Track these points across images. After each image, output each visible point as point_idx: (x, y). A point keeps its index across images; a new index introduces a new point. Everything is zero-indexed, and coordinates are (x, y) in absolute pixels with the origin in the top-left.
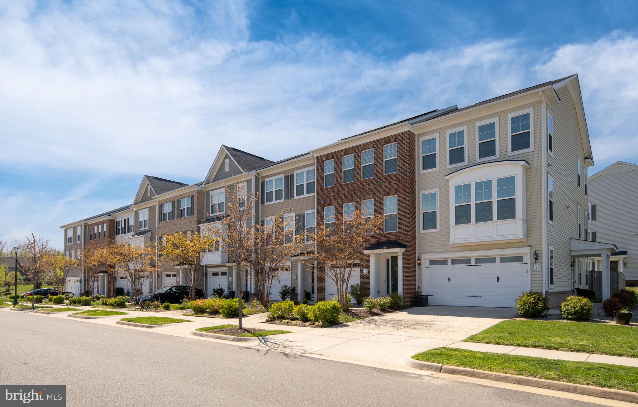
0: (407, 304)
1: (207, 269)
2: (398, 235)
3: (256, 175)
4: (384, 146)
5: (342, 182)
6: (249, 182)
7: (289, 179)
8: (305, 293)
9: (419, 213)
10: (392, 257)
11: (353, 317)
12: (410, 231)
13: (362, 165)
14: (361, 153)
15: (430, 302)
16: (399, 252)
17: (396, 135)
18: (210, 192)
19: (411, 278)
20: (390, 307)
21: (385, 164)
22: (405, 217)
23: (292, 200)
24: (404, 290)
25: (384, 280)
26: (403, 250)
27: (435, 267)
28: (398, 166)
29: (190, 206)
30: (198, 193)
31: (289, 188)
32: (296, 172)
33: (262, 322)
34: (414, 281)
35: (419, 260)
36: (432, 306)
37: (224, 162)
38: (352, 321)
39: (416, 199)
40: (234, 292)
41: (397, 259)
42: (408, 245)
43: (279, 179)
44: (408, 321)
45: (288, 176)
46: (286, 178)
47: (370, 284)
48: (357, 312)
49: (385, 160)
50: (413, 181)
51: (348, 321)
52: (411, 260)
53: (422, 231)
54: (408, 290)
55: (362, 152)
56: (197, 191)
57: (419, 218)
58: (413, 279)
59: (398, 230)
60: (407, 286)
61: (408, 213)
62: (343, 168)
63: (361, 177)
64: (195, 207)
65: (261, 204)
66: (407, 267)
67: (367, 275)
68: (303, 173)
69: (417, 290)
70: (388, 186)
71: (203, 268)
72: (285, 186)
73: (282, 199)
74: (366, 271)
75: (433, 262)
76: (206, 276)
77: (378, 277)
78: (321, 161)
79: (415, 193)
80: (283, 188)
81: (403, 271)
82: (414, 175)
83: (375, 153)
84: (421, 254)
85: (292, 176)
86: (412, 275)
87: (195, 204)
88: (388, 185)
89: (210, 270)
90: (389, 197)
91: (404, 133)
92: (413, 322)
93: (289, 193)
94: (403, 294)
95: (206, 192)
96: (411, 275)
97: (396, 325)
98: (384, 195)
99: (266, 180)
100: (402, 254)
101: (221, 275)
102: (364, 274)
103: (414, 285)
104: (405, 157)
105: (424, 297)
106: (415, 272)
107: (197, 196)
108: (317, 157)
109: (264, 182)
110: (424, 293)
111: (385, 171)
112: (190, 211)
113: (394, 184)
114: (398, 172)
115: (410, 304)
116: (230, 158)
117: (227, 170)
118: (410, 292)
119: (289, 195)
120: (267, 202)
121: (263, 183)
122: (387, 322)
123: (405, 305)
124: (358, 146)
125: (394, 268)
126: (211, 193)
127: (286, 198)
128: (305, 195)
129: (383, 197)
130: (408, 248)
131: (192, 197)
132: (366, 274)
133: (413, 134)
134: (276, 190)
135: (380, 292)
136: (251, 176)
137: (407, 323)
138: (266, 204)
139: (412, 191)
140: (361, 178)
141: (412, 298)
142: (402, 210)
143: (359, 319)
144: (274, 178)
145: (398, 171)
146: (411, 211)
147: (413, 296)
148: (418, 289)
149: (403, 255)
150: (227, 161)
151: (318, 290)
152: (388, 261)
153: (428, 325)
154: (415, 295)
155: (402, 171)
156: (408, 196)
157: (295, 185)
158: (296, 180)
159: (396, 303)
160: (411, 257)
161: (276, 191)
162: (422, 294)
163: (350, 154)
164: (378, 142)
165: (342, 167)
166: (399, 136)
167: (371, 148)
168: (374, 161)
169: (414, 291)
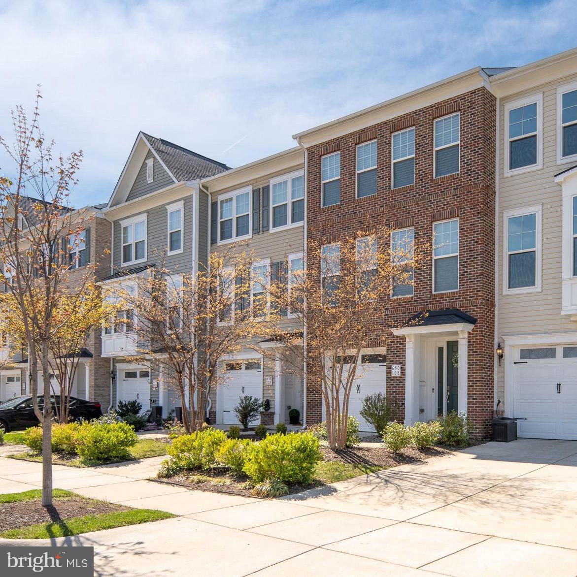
0: (475, 436)
1: (116, 364)
2: (460, 298)
3: (202, 188)
4: (435, 121)
5: (355, 195)
6: (187, 201)
7: (261, 195)
8: (288, 411)
9: (501, 256)
10: (449, 343)
11: (355, 467)
12: (483, 291)
13: (393, 161)
14: (391, 136)
15: (521, 431)
16: (461, 331)
17: (458, 97)
18: (120, 222)
19: (483, 384)
20: (440, 443)
21: (437, 157)
22: (473, 261)
23: (266, 234)
24: (470, 407)
25: (434, 388)
26: (470, 327)
27: (532, 362)
28: (461, 159)
29: (85, 248)
30: (97, 223)
31: (261, 211)
32: (273, 182)
33: (147, 479)
34: (491, 389)
35: (499, 347)
36: (525, 440)
37: (144, 165)
38: (348, 478)
39: (497, 228)
40: (161, 407)
41: (458, 345)
42: (479, 318)
43: (242, 195)
44: (471, 480)
45: (260, 189)
46: (256, 192)
47: (404, 394)
48: (366, 453)
49: (435, 149)
50: (489, 191)
51: (338, 479)
52: (484, 347)
53: (506, 291)
54: (478, 407)
55: (393, 134)
56: (96, 220)
57: (501, 266)
58: (488, 386)
59: (460, 288)
60: (477, 399)
61: (480, 254)
62: (356, 168)
63: (390, 184)
64: (93, 250)
65: (212, 244)
66: (476, 363)
67: (400, 377)
68: (285, 182)
69: (495, 408)
70: (440, 201)
71: (110, 363)
72: (253, 209)
73: (247, 233)
74: (397, 370)
75: (528, 354)
76: (113, 378)
77: (421, 382)
78: (315, 156)
79: (493, 214)
80: (250, 213)
81: (469, 371)
82: (493, 178)
83: (418, 135)
84: (503, 337)
85: (266, 189)
86: (487, 378)
87: (93, 243)
88: (442, 198)
89: (120, 367)
90: (442, 222)
91: (473, 92)
92: (483, 481)
93: (261, 222)
94: (468, 415)
95: (114, 222)
96: (484, 378)
97: (444, 490)
98: (434, 219)
99: (221, 198)
100: (466, 336)
101: (140, 377)
102: (394, 375)
103: (491, 397)
104: (476, 142)
105: (508, 421)
106: (493, 371)
107: (96, 229)
108: (308, 149)
109: (216, 203)
110: (508, 414)
111: (437, 172)
112: (85, 257)
113: (454, 196)
114: (461, 172)
115: (482, 436)
116: (154, 157)
117: (150, 180)
118: (482, 412)
119: (261, 226)
120: (222, 239)
121: (214, 204)
122: (427, 480)
123: (471, 437)
124: (385, 123)
125: (453, 363)
126: (124, 224)
127: (256, 231)
128: (290, 225)
129: (432, 222)
130: (479, 323)
131: (88, 231)
132: (397, 375)
133: (492, 96)
134: (238, 216)
135: (425, 411)
136: (193, 189)
137: (471, 484)
138: (220, 243)
139: (488, 211)
140: (390, 186)
141: (485, 423)
142: (469, 248)
143: (367, 473)
144: (233, 194)
145: (461, 169)
146: (486, 251)
147: (486, 420)
148: (497, 406)
149: (469, 337)
150: (150, 162)
151: (308, 407)
152: (441, 350)
153: (517, 492)
154: (493, 417)
155: (470, 170)
156: (481, 220)
157: (271, 206)
158: (274, 197)
159: (453, 434)
160: (484, 342)
161: (237, 218)
162: (505, 417)
163: (369, 140)
164: (424, 112)
165: (355, 166)
166: (463, 99)
167: (410, 126)
168: (416, 152)
169: (490, 410)
